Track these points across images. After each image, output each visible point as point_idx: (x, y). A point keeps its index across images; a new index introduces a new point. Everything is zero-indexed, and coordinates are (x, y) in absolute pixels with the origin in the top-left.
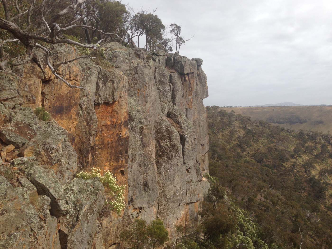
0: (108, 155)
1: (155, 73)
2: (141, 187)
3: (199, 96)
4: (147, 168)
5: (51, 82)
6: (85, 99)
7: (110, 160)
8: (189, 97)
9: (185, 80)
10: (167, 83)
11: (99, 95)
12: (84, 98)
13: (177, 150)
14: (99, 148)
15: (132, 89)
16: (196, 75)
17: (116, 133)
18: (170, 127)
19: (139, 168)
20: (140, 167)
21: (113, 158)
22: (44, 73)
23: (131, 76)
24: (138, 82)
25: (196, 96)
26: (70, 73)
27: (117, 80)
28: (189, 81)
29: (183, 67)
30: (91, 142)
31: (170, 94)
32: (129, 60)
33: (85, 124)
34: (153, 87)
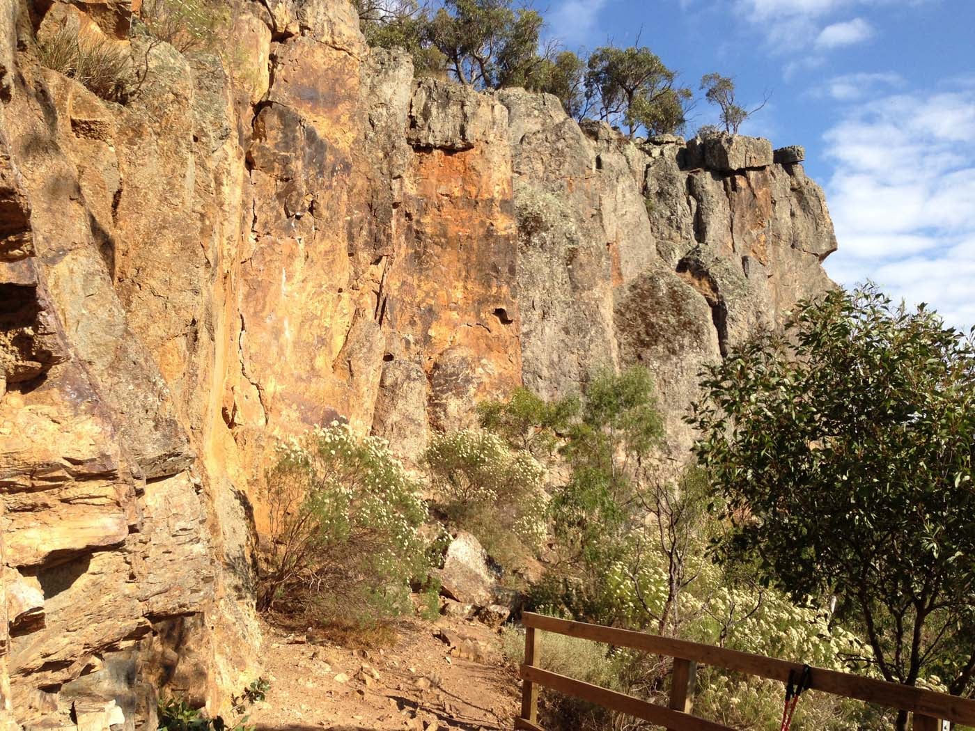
0: (460, 265)
1: (646, 177)
2: (574, 383)
3: (804, 246)
4: (584, 337)
5: (290, 39)
6: (384, 111)
7: (466, 277)
8: (754, 232)
9: (735, 188)
10: (680, 194)
11: (430, 128)
12: (380, 110)
13: (696, 333)
14: (436, 244)
15: (552, 177)
16: (789, 190)
17: (479, 219)
18: (681, 286)
19: (563, 335)
20: (567, 332)
21: (473, 275)
22: (273, 17)
23: (548, 145)
24: (568, 159)
25: (793, 246)
26: (333, 33)
27: (473, 100)
28: (748, 191)
29: (725, 153)
30: (396, 194)
31: (689, 220)
32: (540, 110)
33: (381, 155)
34: (627, 195)
